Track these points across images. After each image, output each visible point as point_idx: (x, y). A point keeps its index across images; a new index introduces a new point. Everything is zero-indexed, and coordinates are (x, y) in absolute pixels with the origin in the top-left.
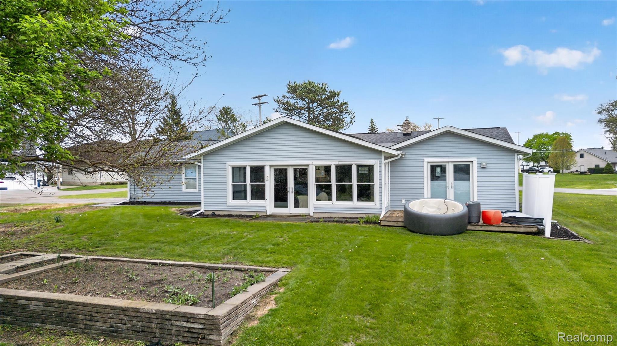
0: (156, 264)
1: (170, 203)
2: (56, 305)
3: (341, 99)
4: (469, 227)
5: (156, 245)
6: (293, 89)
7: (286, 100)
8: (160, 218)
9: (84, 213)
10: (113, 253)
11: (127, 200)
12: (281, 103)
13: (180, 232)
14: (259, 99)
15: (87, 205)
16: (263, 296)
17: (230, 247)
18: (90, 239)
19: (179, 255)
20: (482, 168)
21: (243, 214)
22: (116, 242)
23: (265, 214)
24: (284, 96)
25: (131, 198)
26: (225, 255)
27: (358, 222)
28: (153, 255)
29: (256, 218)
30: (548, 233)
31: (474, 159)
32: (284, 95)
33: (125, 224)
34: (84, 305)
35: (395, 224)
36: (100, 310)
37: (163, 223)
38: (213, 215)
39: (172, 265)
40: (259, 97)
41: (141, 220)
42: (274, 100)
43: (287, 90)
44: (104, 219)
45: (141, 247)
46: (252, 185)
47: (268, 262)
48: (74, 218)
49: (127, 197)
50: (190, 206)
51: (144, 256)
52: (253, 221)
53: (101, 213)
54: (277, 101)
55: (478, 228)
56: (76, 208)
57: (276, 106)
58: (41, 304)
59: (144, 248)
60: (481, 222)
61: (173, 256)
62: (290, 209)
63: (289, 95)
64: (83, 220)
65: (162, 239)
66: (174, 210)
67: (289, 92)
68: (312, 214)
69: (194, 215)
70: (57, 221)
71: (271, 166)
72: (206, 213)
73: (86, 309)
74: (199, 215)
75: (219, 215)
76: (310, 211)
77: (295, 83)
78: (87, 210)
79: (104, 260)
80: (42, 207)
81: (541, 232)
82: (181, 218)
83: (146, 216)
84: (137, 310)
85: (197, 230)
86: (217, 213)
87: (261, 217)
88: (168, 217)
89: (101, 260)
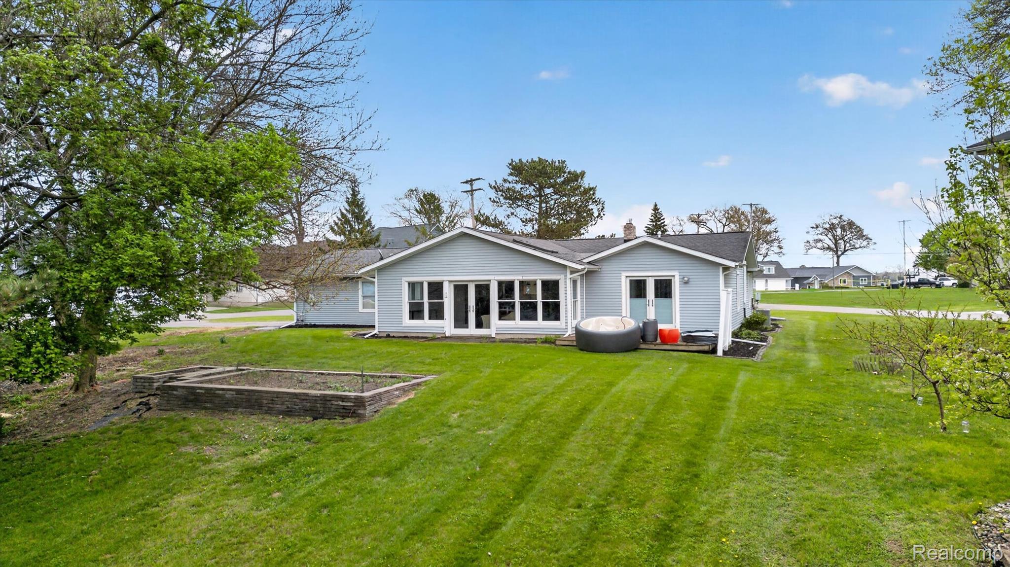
0: (322, 374)
1: (344, 326)
2: (246, 393)
3: (586, 183)
4: (643, 346)
5: (324, 360)
6: (517, 169)
7: (507, 185)
8: (331, 339)
9: (247, 336)
10: (284, 367)
11: (293, 323)
12: (500, 191)
13: (347, 350)
14: (471, 185)
15: (249, 328)
16: (404, 391)
17: (392, 361)
18: (261, 356)
19: (344, 368)
20: (685, 283)
21: (420, 335)
22: (285, 359)
23: (443, 335)
24: (505, 181)
25: (298, 320)
26: (386, 367)
27: (536, 342)
28: (321, 368)
29: (433, 339)
30: (720, 353)
31: (676, 273)
32: (506, 178)
33: (294, 345)
34: (267, 392)
35: (570, 343)
36: (279, 396)
37: (332, 343)
38: (388, 336)
39: (336, 374)
40: (471, 182)
41: (310, 341)
42: (490, 186)
43: (509, 171)
44: (271, 340)
45: (309, 362)
46: (430, 303)
47: (422, 371)
48: (238, 340)
49: (293, 320)
50: (366, 329)
51: (313, 368)
52: (427, 342)
53: (266, 336)
54: (495, 187)
55: (652, 347)
56: (236, 331)
57: (492, 194)
58: (234, 393)
59: (312, 362)
60: (659, 341)
61: (339, 368)
62: (472, 330)
63: (511, 178)
64: (248, 342)
65: (330, 355)
66: (348, 332)
67: (511, 174)
68: (493, 335)
69: (366, 336)
70: (223, 342)
71: (450, 282)
72: (381, 335)
73: (269, 395)
74: (373, 336)
75: (393, 337)
76: (492, 332)
77: (520, 160)
78: (248, 332)
79: (277, 371)
80: (198, 330)
81: (714, 351)
82: (352, 339)
83: (315, 337)
84: (306, 395)
85: (365, 349)
86: (392, 335)
87: (438, 338)
88: (338, 339)
89: (274, 371)
